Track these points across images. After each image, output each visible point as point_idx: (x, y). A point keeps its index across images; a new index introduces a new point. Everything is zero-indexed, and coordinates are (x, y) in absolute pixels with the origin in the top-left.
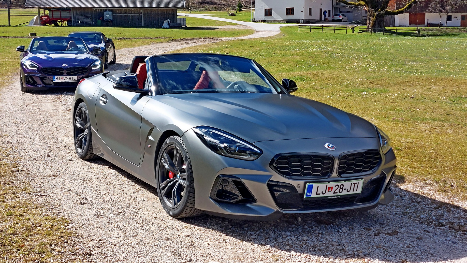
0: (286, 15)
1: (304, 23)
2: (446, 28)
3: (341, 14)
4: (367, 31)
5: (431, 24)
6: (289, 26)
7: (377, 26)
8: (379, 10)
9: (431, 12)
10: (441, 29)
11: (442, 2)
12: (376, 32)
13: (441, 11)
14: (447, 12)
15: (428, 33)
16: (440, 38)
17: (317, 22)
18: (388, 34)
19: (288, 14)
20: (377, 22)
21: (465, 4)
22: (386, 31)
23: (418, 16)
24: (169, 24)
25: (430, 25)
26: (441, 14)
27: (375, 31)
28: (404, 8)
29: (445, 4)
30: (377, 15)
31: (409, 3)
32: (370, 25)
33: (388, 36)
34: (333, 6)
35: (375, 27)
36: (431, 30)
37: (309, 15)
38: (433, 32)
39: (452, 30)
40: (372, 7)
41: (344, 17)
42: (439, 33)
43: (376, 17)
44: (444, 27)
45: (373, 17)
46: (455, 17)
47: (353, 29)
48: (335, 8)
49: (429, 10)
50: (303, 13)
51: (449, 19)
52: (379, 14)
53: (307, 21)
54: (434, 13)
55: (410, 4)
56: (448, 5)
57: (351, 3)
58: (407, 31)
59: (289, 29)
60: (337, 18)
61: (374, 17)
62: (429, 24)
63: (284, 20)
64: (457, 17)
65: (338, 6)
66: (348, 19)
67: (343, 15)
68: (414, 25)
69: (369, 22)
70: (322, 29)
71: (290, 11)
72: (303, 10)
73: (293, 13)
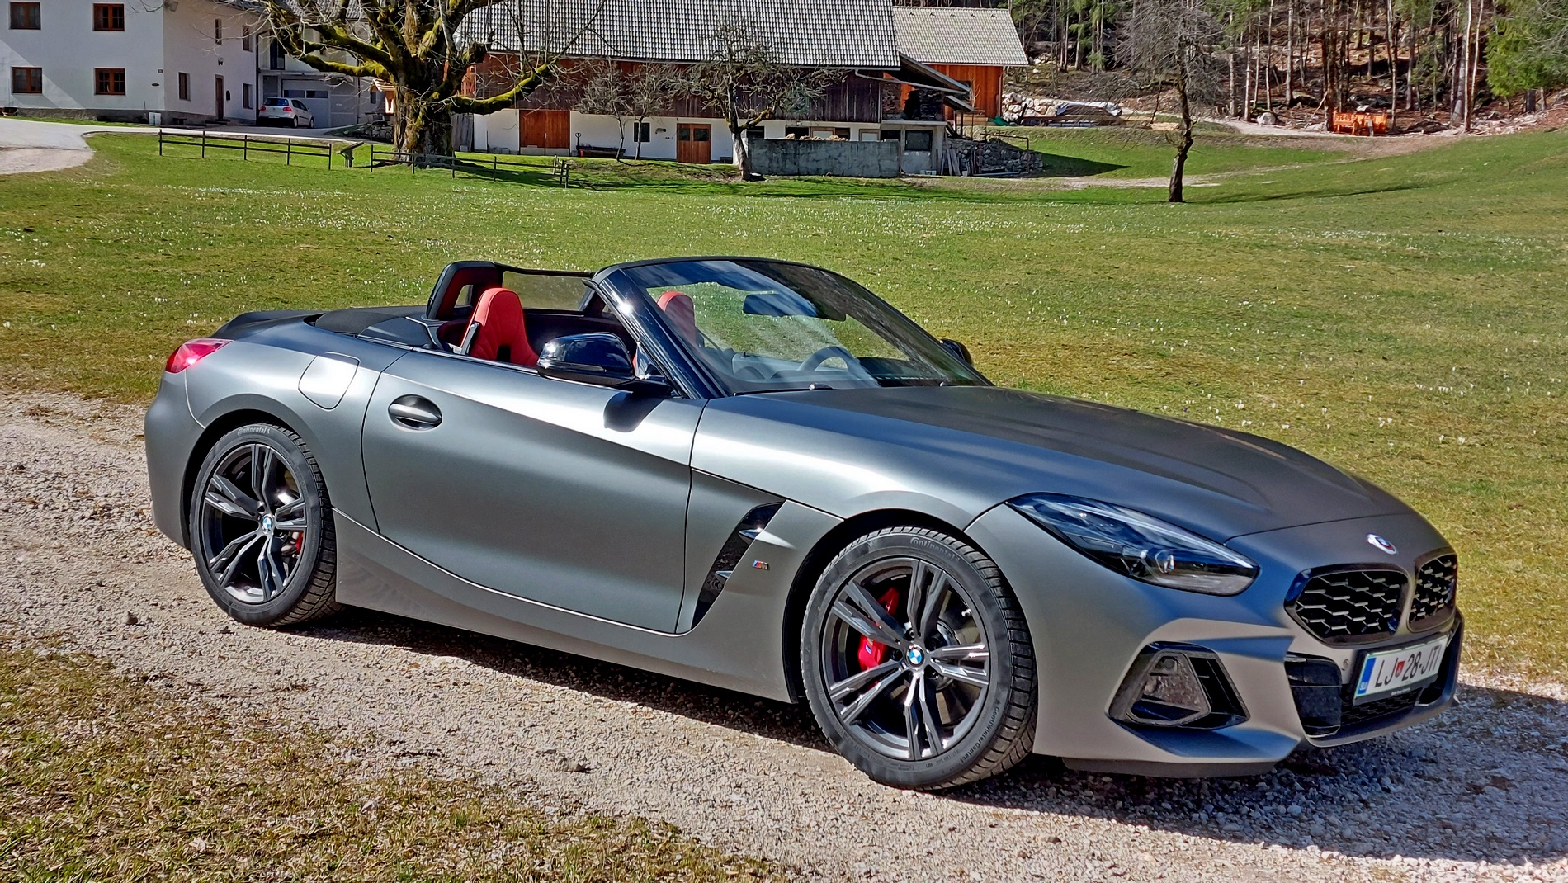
0: (97, 93)
1: (163, 124)
2: (639, 162)
3: (290, 100)
4: (396, 162)
5: (590, 147)
6: (114, 135)
7: (427, 148)
8: (434, 95)
9: (592, 111)
10: (626, 167)
11: (624, 80)
12: (428, 168)
13: (621, 108)
14: (640, 113)
15: (586, 176)
16: (629, 194)
17: (207, 122)
18: (465, 174)
19: (101, 89)
20: (428, 132)
21: (693, 90)
22: (459, 165)
23: (548, 122)
25: (585, 151)
26: (623, 118)
27: (421, 163)
28: (511, 92)
29: (634, 87)
30: (430, 113)
31: (525, 78)
32: (405, 143)
33: (468, 181)
34: (258, 71)
35: (421, 151)
36: (595, 167)
37: (181, 98)
38: (601, 173)
39: (656, 169)
40: (411, 84)
41: (301, 112)
42: (621, 179)
43: (423, 118)
44: (633, 158)
45: (416, 115)
46: (659, 130)
47: (348, 152)
48: (265, 78)
49: (585, 102)
50: (161, 92)
51: (643, 133)
52: (436, 107)
53: (177, 121)
54: (603, 112)
55: (529, 79)
56: (642, 90)
57: (338, 67)
58: (521, 169)
59: (121, 146)
60: (277, 111)
61: (419, 118)
62: (583, 147)
63: (89, 112)
64: (665, 130)
65: (277, 73)
66: (312, 118)
67: (297, 104)
68: (535, 148)
69: (403, 132)
70: (245, 148)
71: (111, 80)
72: (160, 79)
73: (120, 89)
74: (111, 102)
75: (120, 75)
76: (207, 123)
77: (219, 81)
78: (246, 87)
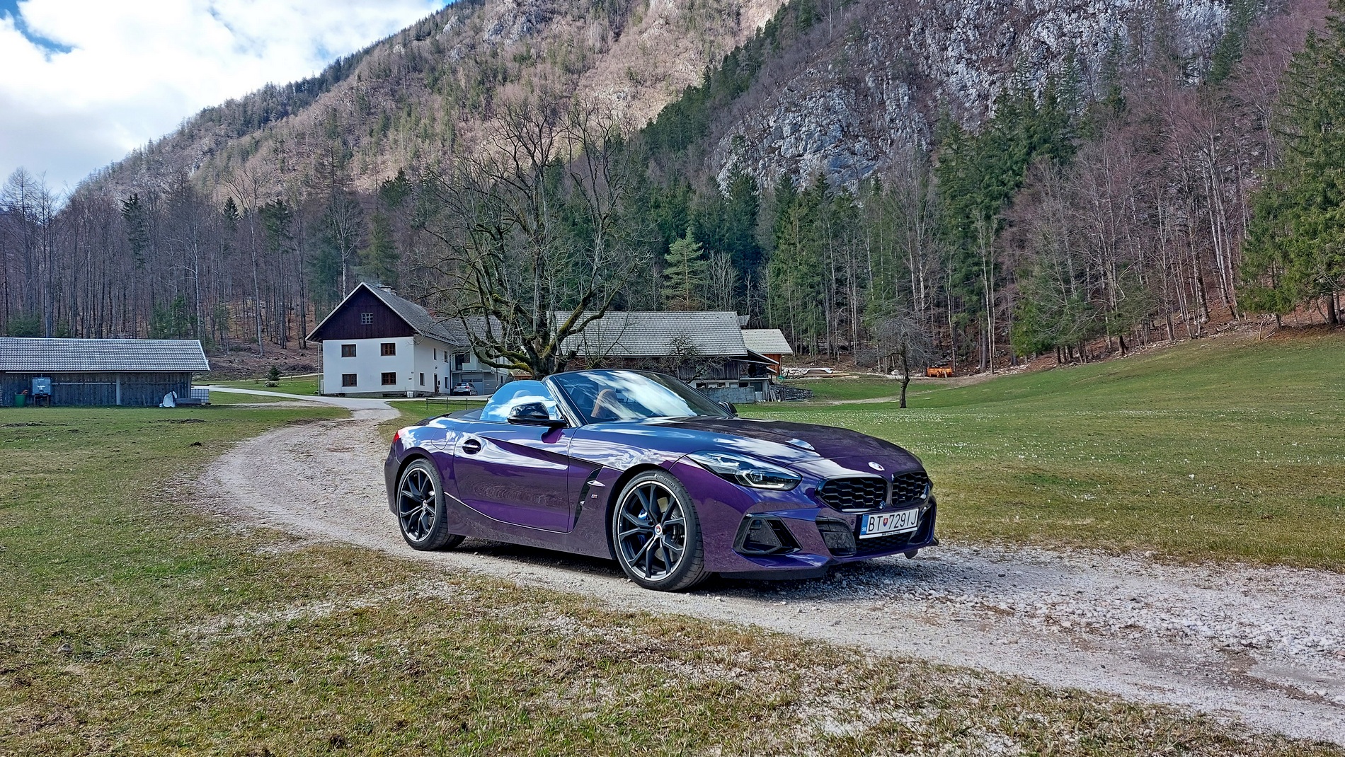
0: (382, 384)
1: (413, 397)
19: (385, 382)
24: (174, 400)
34: (451, 371)
37: (420, 385)
48: (454, 374)
50: (412, 383)
53: (419, 395)
63: (379, 393)
65: (459, 372)
71: (389, 378)
72: (412, 376)
73: (394, 382)
74: (389, 388)
75: (393, 375)
76: (432, 395)
77: (436, 376)
78: (446, 378)
